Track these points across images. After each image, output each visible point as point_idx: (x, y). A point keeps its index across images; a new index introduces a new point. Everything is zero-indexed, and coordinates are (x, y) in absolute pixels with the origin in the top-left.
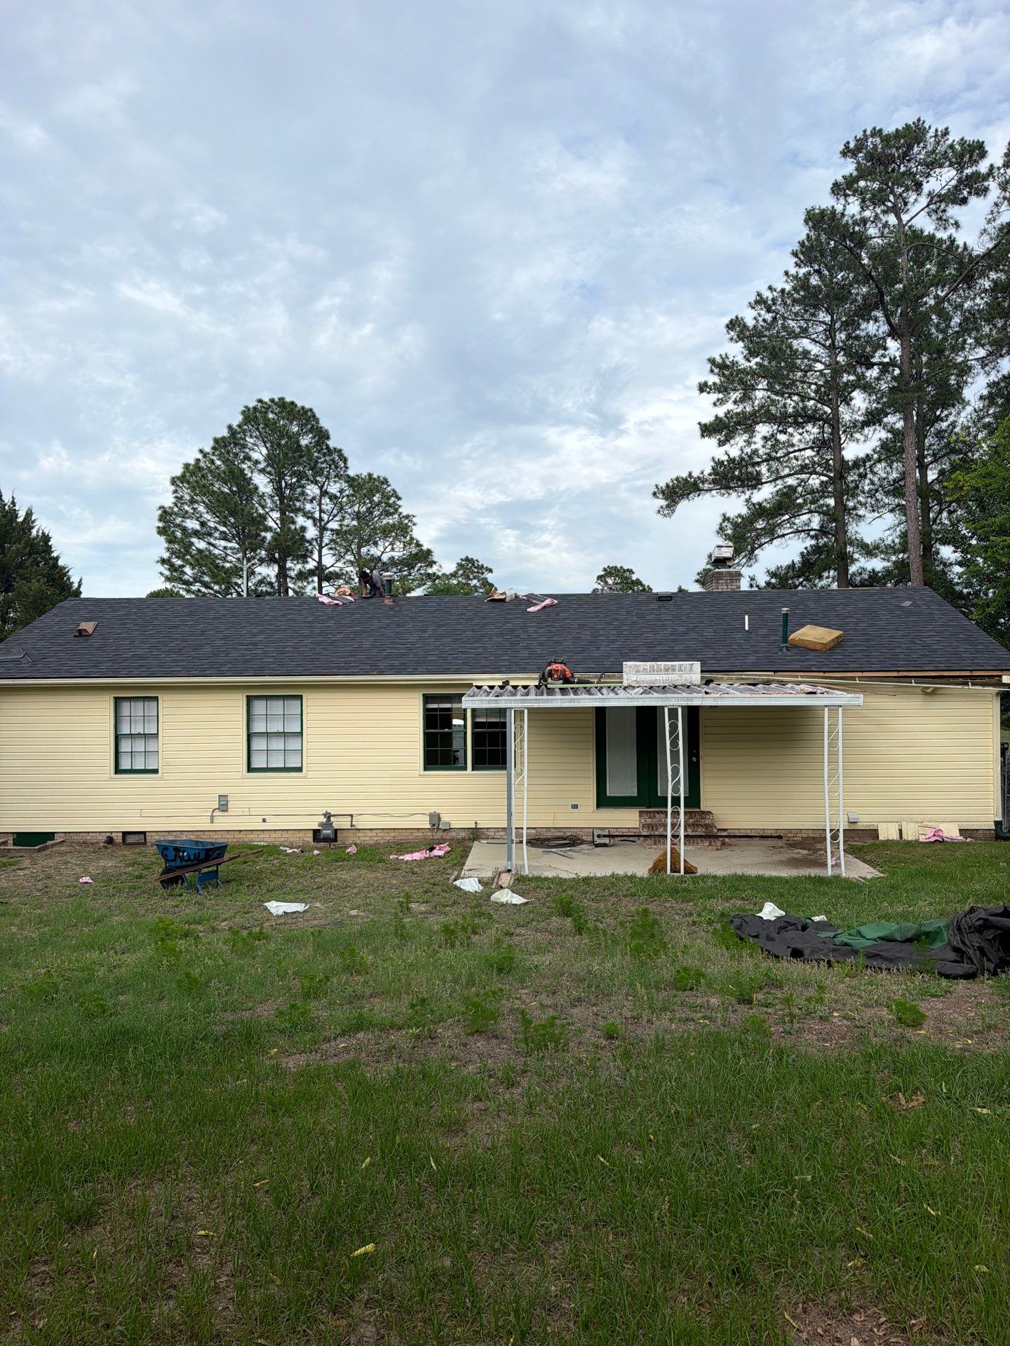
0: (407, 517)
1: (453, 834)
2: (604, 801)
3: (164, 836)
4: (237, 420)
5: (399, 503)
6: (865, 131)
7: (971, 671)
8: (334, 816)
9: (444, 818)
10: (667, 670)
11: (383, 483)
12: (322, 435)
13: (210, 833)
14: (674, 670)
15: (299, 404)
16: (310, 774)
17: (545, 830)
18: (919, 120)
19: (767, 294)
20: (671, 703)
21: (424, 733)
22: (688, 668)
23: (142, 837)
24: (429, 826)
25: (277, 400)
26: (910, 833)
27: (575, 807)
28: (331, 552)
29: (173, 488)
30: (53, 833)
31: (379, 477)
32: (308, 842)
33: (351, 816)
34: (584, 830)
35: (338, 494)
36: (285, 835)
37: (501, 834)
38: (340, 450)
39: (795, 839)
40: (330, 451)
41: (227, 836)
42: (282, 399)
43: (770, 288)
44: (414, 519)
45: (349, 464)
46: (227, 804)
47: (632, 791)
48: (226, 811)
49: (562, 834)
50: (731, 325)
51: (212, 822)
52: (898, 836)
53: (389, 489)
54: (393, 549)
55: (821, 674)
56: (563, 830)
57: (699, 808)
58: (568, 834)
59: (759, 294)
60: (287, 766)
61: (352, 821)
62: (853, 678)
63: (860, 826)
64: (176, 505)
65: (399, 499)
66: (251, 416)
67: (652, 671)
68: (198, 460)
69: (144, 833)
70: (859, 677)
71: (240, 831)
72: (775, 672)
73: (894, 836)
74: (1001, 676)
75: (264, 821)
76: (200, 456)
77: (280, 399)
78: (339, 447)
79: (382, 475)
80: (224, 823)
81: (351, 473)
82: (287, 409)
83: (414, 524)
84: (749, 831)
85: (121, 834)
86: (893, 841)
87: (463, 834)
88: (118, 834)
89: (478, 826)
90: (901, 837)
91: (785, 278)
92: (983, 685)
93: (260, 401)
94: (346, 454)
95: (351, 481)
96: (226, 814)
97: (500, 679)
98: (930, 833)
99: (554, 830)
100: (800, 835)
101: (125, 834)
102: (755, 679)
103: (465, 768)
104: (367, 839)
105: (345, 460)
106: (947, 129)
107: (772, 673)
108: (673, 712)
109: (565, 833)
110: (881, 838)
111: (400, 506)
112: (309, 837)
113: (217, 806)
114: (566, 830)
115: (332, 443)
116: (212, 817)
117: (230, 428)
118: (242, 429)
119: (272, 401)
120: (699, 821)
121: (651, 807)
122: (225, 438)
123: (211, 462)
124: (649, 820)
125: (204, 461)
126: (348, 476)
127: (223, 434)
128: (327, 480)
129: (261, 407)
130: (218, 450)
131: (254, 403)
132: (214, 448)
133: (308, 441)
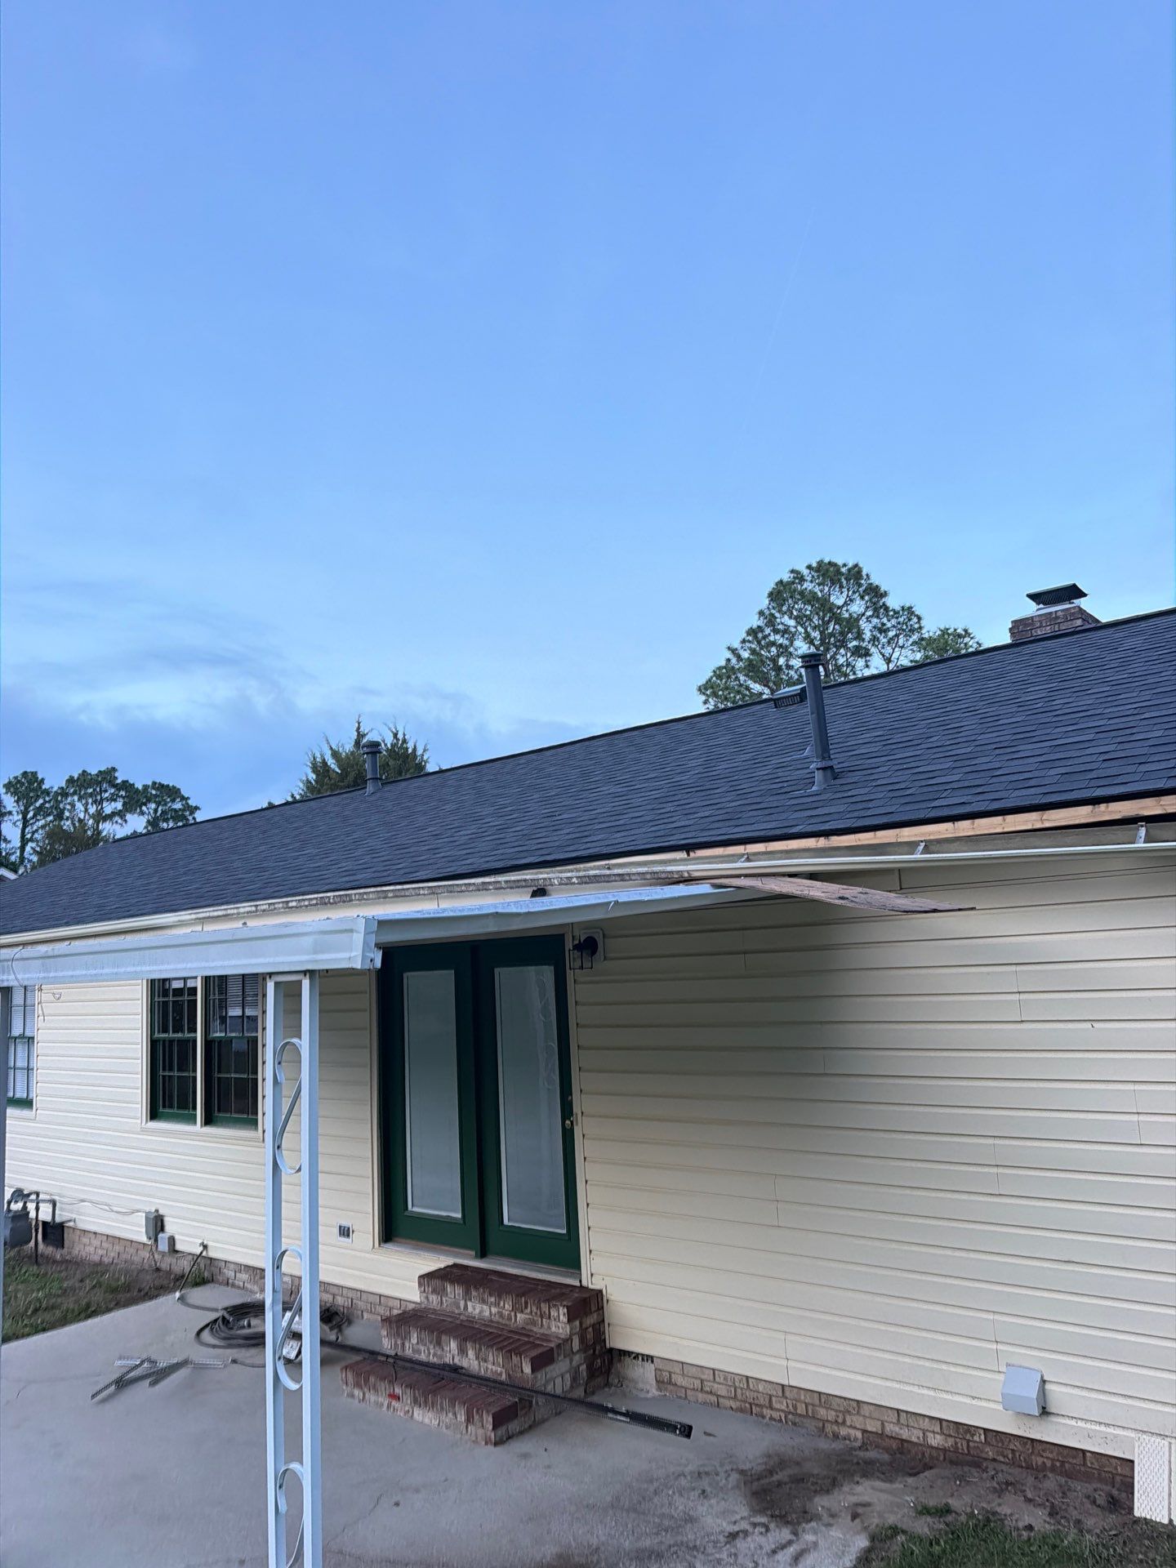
1: (181, 1264)
4: (765, 602)
12: (875, 594)
15: (841, 562)
16: (37, 1115)
21: (153, 1041)
24: (147, 1240)
25: (814, 565)
27: (346, 1232)
29: (704, 698)
31: (956, 630)
37: (244, 1276)
38: (910, 608)
40: (892, 612)
42: (820, 563)
47: (454, 1203)
57: (579, 1274)
66: (780, 594)
68: (728, 660)
70: (930, 840)
76: (729, 655)
82: (828, 572)
93: (792, 571)
103: (194, 1119)
115: (893, 602)
117: (761, 613)
118: (773, 611)
119: (809, 567)
120: (534, 1323)
121: (483, 1254)
122: (759, 627)
123: (739, 658)
124: (434, 1298)
125: (734, 661)
126: (922, 639)
127: (756, 622)
128: (897, 649)
129: (794, 578)
130: (749, 641)
131: (786, 577)
132: (744, 641)
133: (857, 607)
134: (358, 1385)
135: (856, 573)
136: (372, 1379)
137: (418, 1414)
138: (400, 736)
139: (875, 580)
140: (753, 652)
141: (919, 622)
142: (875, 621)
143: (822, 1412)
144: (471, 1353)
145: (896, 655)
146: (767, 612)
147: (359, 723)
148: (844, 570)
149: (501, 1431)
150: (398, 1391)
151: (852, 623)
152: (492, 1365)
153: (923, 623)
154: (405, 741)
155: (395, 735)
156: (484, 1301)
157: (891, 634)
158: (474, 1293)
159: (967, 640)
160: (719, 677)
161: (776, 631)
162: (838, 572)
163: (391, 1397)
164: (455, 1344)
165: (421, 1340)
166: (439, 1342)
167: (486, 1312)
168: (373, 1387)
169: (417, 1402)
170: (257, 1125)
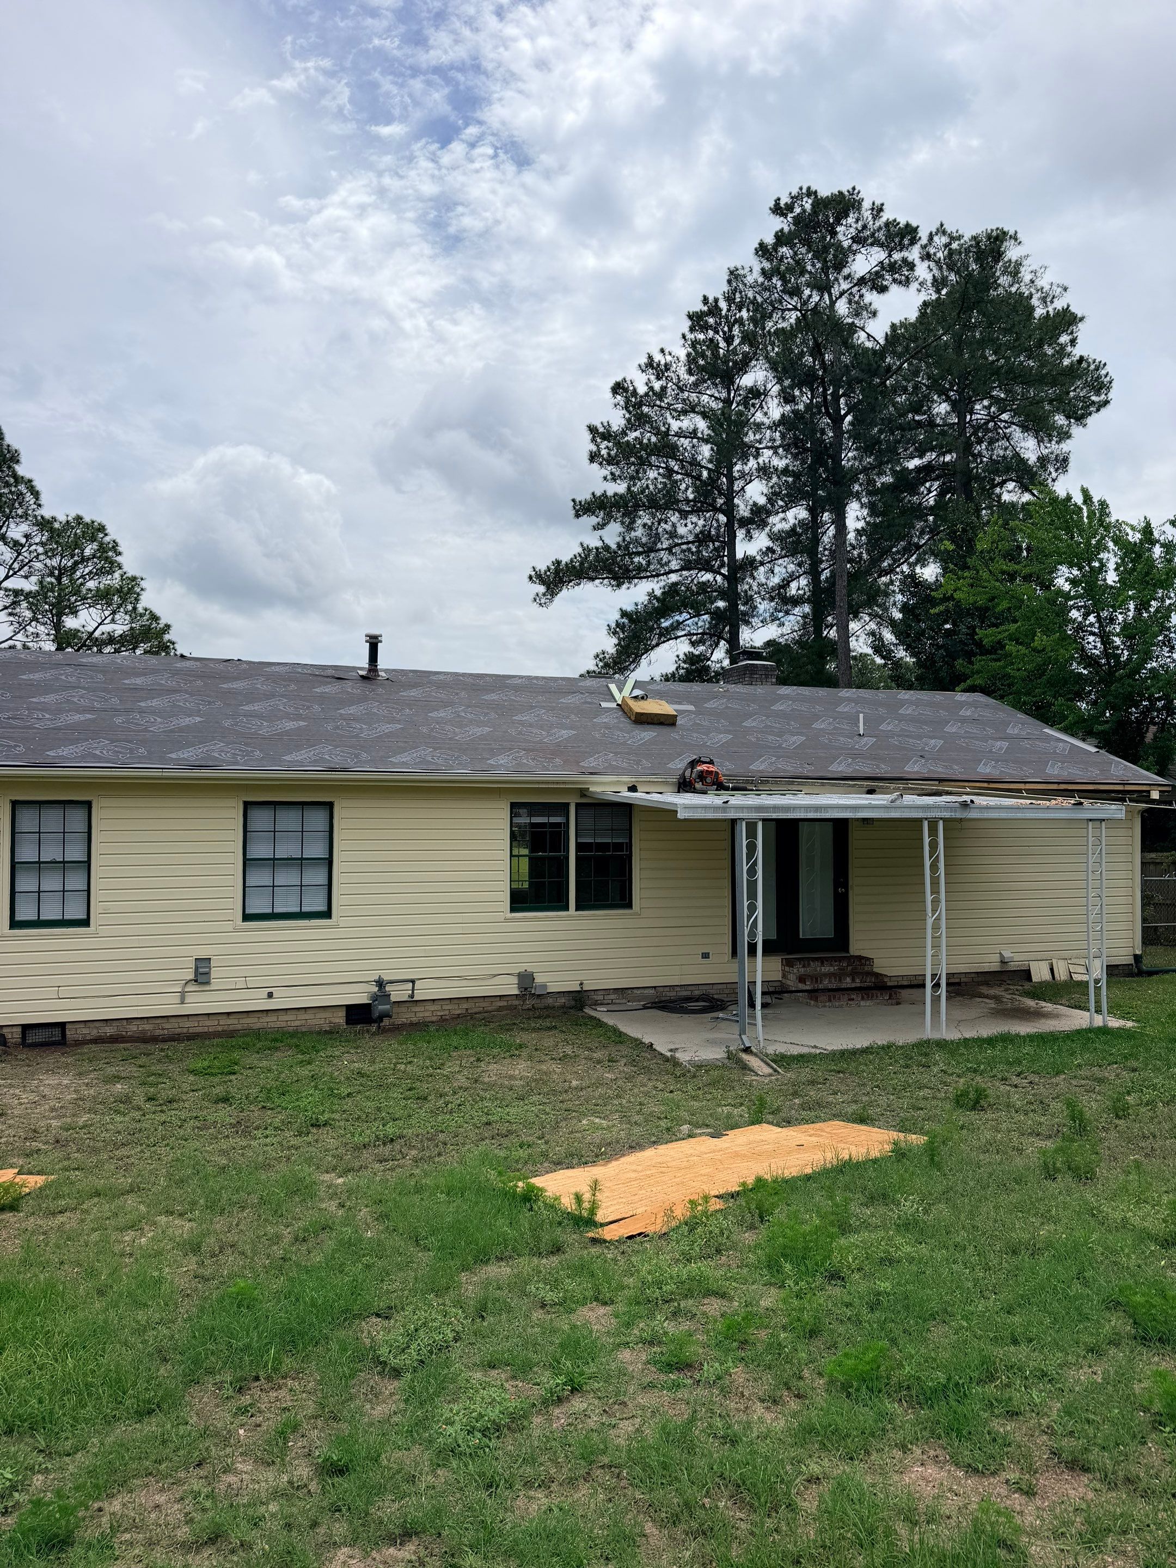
0: (132, 579)
1: (550, 1001)
3: (97, 1028)
5: (122, 559)
6: (801, 189)
8: (392, 982)
9: (539, 979)
11: (98, 530)
13: (179, 1020)
16: (343, 922)
17: (667, 989)
18: (854, 189)
19: (658, 357)
20: (929, 815)
23: (57, 1032)
24: (516, 992)
26: (1062, 972)
27: (706, 956)
28: (11, 618)
31: (93, 522)
32: (339, 1025)
33: (413, 981)
34: (715, 987)
35: (23, 541)
36: (302, 1016)
37: (612, 997)
40: (18, 479)
43: (662, 351)
44: (142, 583)
45: (43, 499)
46: (208, 973)
47: (772, 932)
48: (208, 983)
49: (688, 993)
50: (618, 388)
51: (183, 1003)
52: (1050, 976)
53: (107, 539)
54: (113, 621)
55: (985, 785)
56: (690, 988)
57: (848, 951)
58: (697, 993)
59: (650, 357)
60: (305, 909)
61: (413, 990)
62: (1019, 791)
63: (1012, 966)
65: (123, 553)
69: (62, 1025)
70: (1025, 790)
71: (229, 1014)
72: (940, 781)
73: (1046, 976)
74: (1149, 792)
75: (270, 995)
78: (30, 476)
79: (99, 519)
80: (203, 1002)
81: (46, 512)
83: (142, 589)
84: (900, 979)
85: (19, 1029)
86: (1046, 981)
87: (562, 1000)
88: (15, 1030)
89: (584, 989)
90: (1053, 977)
91: (683, 341)
95: (44, 524)
96: (208, 987)
97: (625, 783)
99: (678, 989)
101: (26, 1028)
103: (567, 909)
104: (427, 1014)
105: (36, 494)
106: (882, 205)
107: (937, 783)
108: (933, 824)
109: (692, 991)
110: (1034, 979)
111: (121, 564)
112: (340, 1018)
113: (192, 977)
114: (693, 988)
115: (20, 470)
116: (183, 994)
121: (794, 954)
124: (802, 971)
126: (41, 517)
141: (36, 498)
163: (850, 1000)
164: (848, 980)
165: (830, 982)
166: (840, 980)
167: (832, 969)
168: (839, 999)
169: (863, 999)
170: (629, 906)
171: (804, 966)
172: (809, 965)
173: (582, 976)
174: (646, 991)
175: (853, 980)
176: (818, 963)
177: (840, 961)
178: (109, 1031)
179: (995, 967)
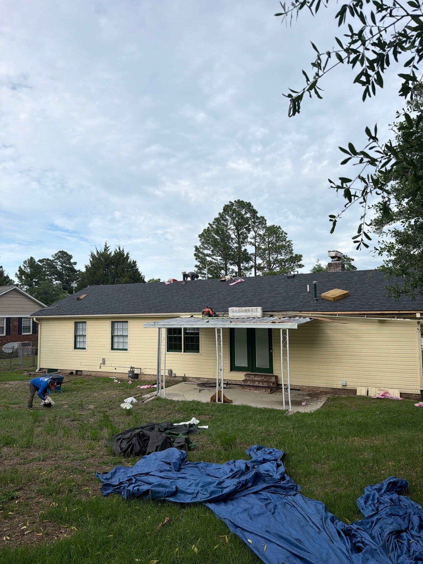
0: (289, 241)
1: (178, 378)
2: (233, 368)
3: (87, 373)
4: (222, 211)
5: (286, 236)
7: (399, 311)
8: (134, 368)
9: (174, 372)
10: (246, 311)
11: (278, 228)
12: (254, 212)
13: (100, 372)
14: (249, 311)
15: (245, 201)
16: (130, 352)
17: (210, 379)
20: (217, 326)
21: (168, 337)
22: (255, 310)
24: (168, 375)
25: (237, 201)
26: (372, 393)
29: (200, 239)
30: (58, 369)
31: (277, 226)
32: (128, 378)
33: (141, 369)
36: (122, 375)
37: (195, 380)
38: (263, 217)
39: (317, 391)
40: (258, 218)
41: (105, 374)
42: (239, 200)
44: (292, 242)
46: (105, 362)
47: (245, 364)
51: (100, 369)
52: (366, 394)
53: (281, 231)
57: (272, 373)
60: (124, 348)
61: (141, 371)
62: (336, 315)
63: (348, 387)
64: (202, 245)
65: (286, 234)
66: (227, 209)
67: (239, 311)
68: (208, 227)
69: (82, 371)
70: (338, 314)
71: (109, 372)
72: (300, 311)
73: (364, 394)
74: (415, 314)
75: (115, 369)
76: (209, 226)
77: (238, 200)
78: (263, 216)
80: (104, 369)
82: (241, 204)
83: (292, 244)
85: (75, 371)
86: (363, 396)
89: (186, 376)
90: (368, 394)
92: (405, 318)
93: (230, 202)
94: (265, 218)
96: (104, 365)
97: (189, 315)
98: (382, 393)
99: (214, 380)
100: (319, 390)
101: (77, 371)
102: (290, 315)
103: (181, 352)
108: (219, 330)
110: (358, 394)
111: (287, 237)
113: (102, 362)
115: (259, 215)
116: (100, 367)
117: (220, 214)
118: (224, 214)
119: (235, 201)
120: (268, 380)
121: (252, 372)
122: (218, 218)
123: (212, 227)
124: (248, 378)
125: (210, 228)
126: (266, 227)
127: (217, 216)
128: (258, 229)
129: (231, 204)
130: (216, 222)
131: (228, 203)
132: (214, 222)
133: (248, 215)
134: (243, 389)
135: (249, 205)
136: (245, 388)
137: (255, 391)
138: (121, 250)
139: (254, 208)
140: (217, 226)
141: (265, 222)
142: (253, 220)
143: (314, 389)
144: (261, 384)
145: (258, 231)
146: (221, 213)
147: (106, 244)
148: (246, 204)
149: (272, 392)
150: (251, 389)
151: (247, 220)
152: (265, 385)
153: (267, 222)
154: (123, 251)
155: (119, 249)
156: (258, 377)
157: (257, 224)
158: (256, 376)
159: (279, 229)
160: (206, 233)
161: (223, 220)
162: (244, 204)
163: (250, 390)
164: (257, 383)
165: (250, 383)
166: (254, 383)
167: (259, 379)
168: (246, 389)
169: (255, 390)
170: (199, 352)
171: (248, 377)
172: (250, 376)
173: (185, 372)
174: (205, 379)
175: (259, 384)
176: (253, 376)
177: (262, 376)
178: (89, 373)
179: (340, 387)
